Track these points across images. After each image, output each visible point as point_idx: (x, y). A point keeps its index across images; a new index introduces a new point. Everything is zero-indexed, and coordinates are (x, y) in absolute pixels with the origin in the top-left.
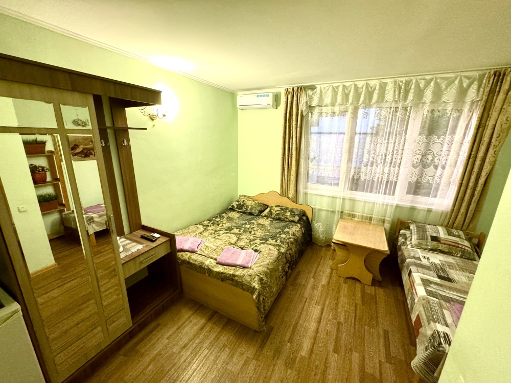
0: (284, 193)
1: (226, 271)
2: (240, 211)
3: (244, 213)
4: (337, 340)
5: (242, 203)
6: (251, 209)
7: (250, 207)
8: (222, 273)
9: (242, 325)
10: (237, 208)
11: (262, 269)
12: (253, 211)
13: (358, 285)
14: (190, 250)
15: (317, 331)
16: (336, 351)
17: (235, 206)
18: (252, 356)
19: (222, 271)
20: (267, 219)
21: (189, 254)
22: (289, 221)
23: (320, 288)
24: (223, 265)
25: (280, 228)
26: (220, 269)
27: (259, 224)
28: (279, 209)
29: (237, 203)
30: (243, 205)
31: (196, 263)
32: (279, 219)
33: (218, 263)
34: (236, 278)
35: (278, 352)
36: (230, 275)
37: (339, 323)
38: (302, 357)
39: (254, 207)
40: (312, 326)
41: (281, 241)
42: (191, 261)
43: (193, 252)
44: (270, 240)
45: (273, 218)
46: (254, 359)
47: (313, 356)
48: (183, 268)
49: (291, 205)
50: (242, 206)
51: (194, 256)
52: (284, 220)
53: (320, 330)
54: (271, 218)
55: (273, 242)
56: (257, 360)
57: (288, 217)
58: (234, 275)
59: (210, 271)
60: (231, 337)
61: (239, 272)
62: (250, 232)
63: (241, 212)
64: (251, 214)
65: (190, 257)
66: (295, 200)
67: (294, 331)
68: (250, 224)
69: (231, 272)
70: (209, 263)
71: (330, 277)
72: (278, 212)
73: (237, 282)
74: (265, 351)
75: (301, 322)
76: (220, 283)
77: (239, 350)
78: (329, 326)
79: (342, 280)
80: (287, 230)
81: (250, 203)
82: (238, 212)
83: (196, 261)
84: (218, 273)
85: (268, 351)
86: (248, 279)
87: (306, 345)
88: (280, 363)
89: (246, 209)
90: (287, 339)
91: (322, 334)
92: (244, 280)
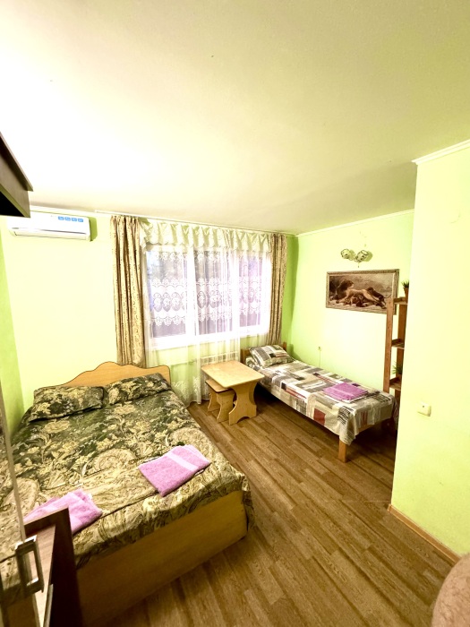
2: (62, 415)
3: (72, 415)
4: (290, 473)
5: (59, 401)
6: (85, 402)
7: (81, 401)
8: (190, 498)
9: (224, 552)
10: (52, 412)
12: (91, 404)
13: (250, 422)
14: (87, 520)
15: (275, 481)
16: (300, 481)
17: (47, 412)
18: (271, 562)
21: (94, 530)
23: (233, 446)
24: (175, 490)
26: (178, 498)
28: (131, 383)
29: (47, 405)
30: (63, 402)
31: (128, 527)
32: (142, 396)
33: (166, 494)
34: (213, 487)
35: (278, 529)
36: (203, 490)
37: (276, 460)
38: (294, 510)
39: (88, 398)
40: (267, 480)
42: (113, 535)
43: (96, 518)
46: (274, 562)
47: (296, 500)
50: (61, 405)
51: (110, 523)
52: (149, 395)
53: (275, 478)
56: (278, 558)
57: (153, 388)
58: (208, 487)
59: (164, 517)
60: (233, 576)
63: (64, 416)
64: (89, 410)
65: (103, 532)
67: (264, 500)
70: (149, 506)
71: (227, 430)
72: (135, 388)
73: (216, 491)
74: (271, 543)
76: (188, 517)
77: (256, 574)
78: (275, 470)
79: (236, 426)
81: (75, 394)
82: (58, 419)
83: (123, 526)
84: (182, 505)
85: (273, 540)
86: (226, 474)
87: (283, 498)
88: (290, 534)
89: (74, 407)
90: (269, 511)
91: (280, 480)
92: (224, 481)
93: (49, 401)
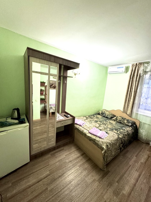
0: (125, 111)
1: (92, 137)
3: (104, 117)
4: (148, 196)
5: (103, 112)
7: (107, 115)
8: (90, 137)
9: (95, 164)
10: (101, 114)
11: (108, 141)
12: (108, 117)
15: (135, 185)
18: (97, 180)
19: (90, 136)
20: (114, 121)
22: (126, 125)
23: (139, 163)
24: (91, 134)
25: (120, 127)
27: (110, 123)
28: (121, 118)
29: (101, 112)
30: (104, 113)
31: (81, 130)
32: (121, 123)
33: (89, 133)
35: (110, 184)
36: (93, 139)
38: (124, 194)
41: (120, 132)
42: (79, 129)
44: (114, 130)
45: (118, 122)
47: (131, 197)
48: (76, 131)
49: (128, 118)
52: (123, 124)
54: (116, 121)
55: (116, 132)
56: (99, 182)
57: (125, 123)
58: (95, 140)
59: (85, 135)
61: (98, 139)
62: (106, 125)
65: (79, 127)
66: (131, 115)
67: (121, 178)
68: (106, 121)
69: (94, 138)
70: (85, 131)
72: (120, 119)
75: (125, 176)
76: (89, 141)
77: (92, 174)
80: (124, 128)
81: (107, 113)
82: (101, 116)
84: (89, 137)
85: (105, 181)
86: (101, 143)
87: (127, 189)
89: (105, 115)
90: (116, 180)
91: (138, 188)
92: (99, 143)
93: (102, 111)
